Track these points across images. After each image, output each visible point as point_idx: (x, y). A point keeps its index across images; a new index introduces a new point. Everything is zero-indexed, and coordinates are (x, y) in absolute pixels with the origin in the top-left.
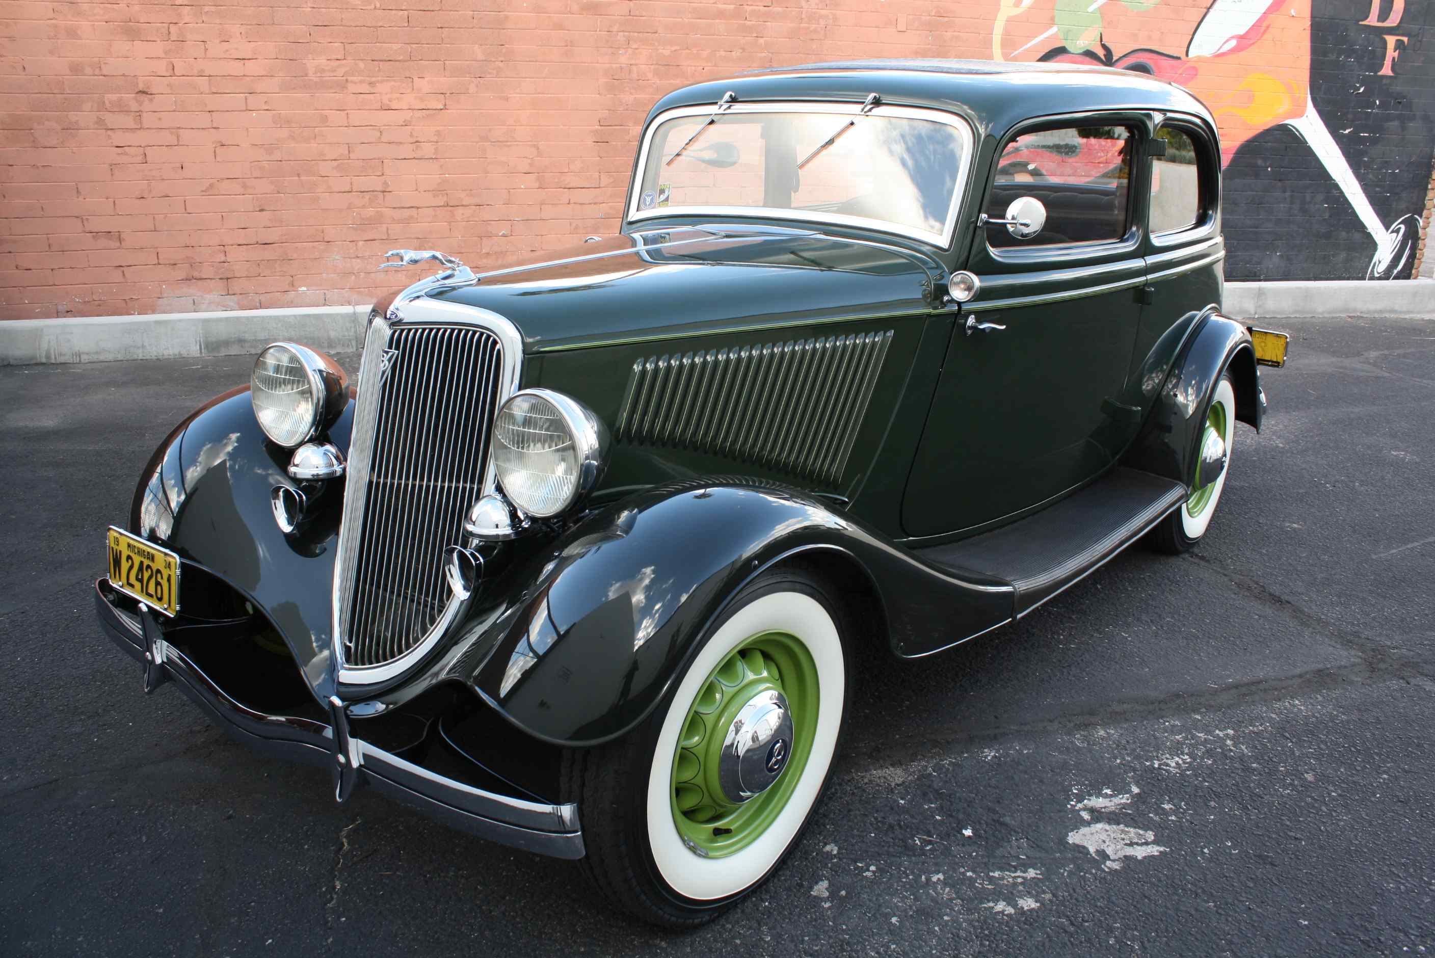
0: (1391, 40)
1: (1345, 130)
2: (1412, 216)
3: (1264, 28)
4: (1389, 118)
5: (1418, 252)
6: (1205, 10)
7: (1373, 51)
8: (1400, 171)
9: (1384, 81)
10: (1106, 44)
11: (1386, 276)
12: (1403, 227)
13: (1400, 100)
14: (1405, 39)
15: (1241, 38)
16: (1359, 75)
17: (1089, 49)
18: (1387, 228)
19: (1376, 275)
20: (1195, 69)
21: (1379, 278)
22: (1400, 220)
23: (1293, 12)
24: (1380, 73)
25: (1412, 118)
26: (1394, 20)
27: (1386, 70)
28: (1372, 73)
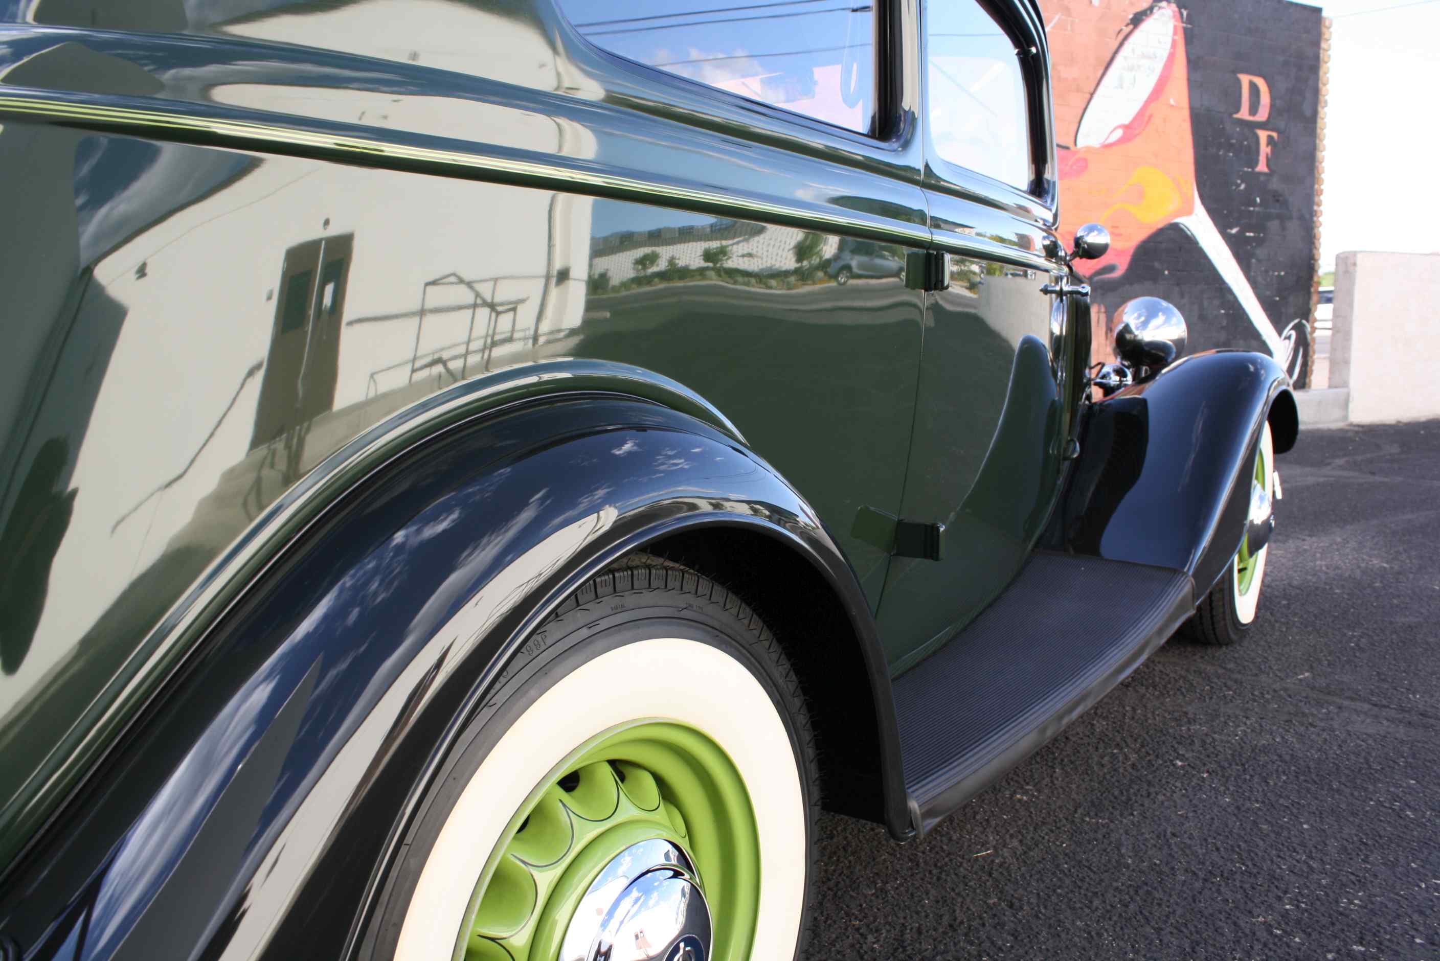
0: (1263, 135)
1: (1231, 229)
2: (1300, 322)
3: (1146, 118)
4: (1269, 217)
5: (1309, 359)
6: (1088, 96)
7: (1249, 146)
8: (1286, 273)
9: (1262, 178)
12: (1293, 333)
13: (1277, 198)
14: (1275, 135)
15: (1127, 128)
16: (1239, 171)
18: (1280, 333)
20: (1085, 160)
22: (1291, 326)
23: (1172, 102)
24: (1257, 170)
25: (1290, 218)
26: (1262, 115)
27: (1262, 167)
28: (1250, 170)
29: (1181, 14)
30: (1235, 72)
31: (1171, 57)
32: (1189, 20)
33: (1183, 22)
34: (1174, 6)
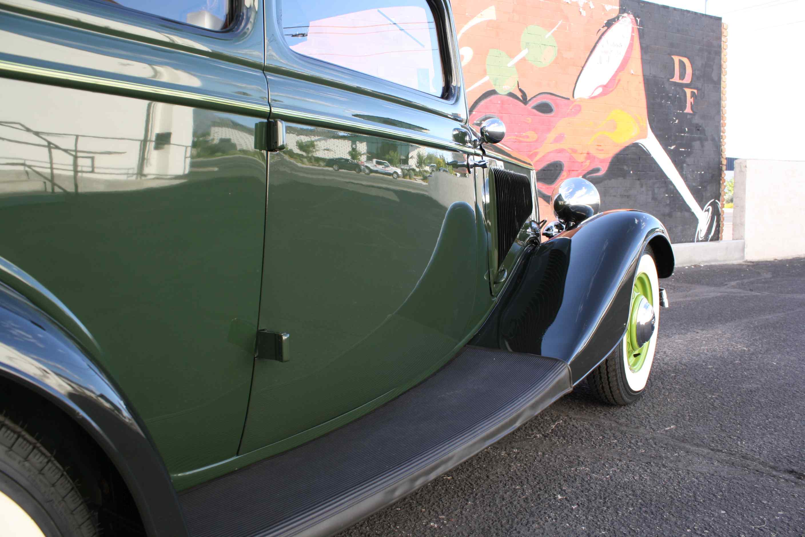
0: (688, 91)
1: (671, 146)
2: (714, 201)
3: (617, 81)
4: (694, 139)
5: (720, 223)
6: (581, 68)
7: (679, 98)
8: (704, 172)
9: (688, 117)
10: (523, 89)
11: (706, 239)
12: (710, 207)
13: (698, 128)
14: (695, 91)
15: (605, 87)
16: (674, 112)
17: (511, 91)
18: (702, 209)
19: (700, 239)
20: (579, 106)
21: (702, 241)
22: (709, 203)
23: (632, 72)
24: (685, 112)
25: (706, 140)
26: (687, 80)
27: (688, 110)
28: (681, 112)
29: (636, 21)
30: (670, 54)
31: (631, 46)
32: (641, 24)
33: (637, 25)
34: (631, 16)
